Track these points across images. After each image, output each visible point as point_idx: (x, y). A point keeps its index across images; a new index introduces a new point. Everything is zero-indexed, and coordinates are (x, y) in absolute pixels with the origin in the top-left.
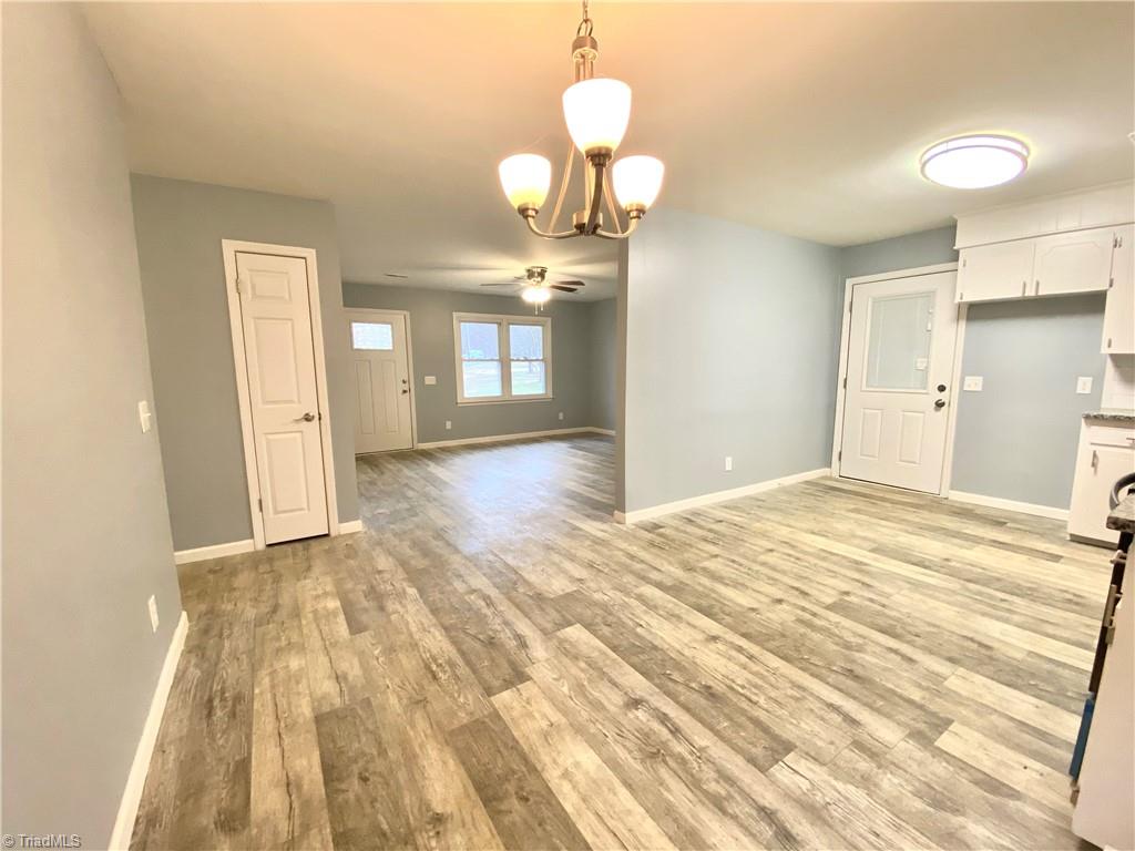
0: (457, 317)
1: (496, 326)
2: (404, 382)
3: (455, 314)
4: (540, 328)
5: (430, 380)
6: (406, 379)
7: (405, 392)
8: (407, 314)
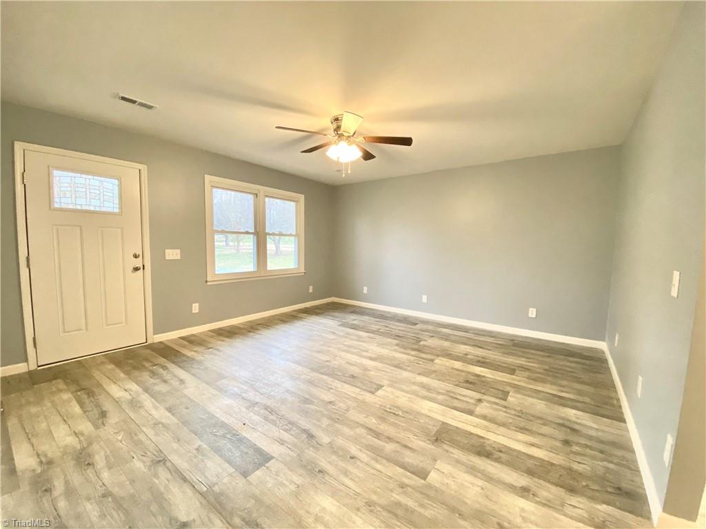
0: (210, 182)
1: (251, 197)
2: (136, 256)
3: (207, 178)
4: (293, 204)
5: (173, 254)
6: (139, 252)
7: (136, 269)
8: (144, 168)
